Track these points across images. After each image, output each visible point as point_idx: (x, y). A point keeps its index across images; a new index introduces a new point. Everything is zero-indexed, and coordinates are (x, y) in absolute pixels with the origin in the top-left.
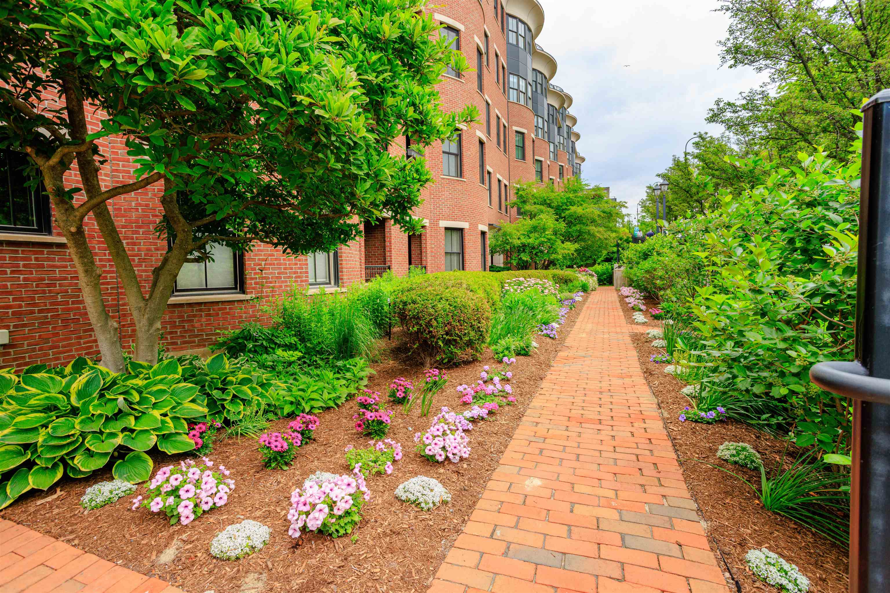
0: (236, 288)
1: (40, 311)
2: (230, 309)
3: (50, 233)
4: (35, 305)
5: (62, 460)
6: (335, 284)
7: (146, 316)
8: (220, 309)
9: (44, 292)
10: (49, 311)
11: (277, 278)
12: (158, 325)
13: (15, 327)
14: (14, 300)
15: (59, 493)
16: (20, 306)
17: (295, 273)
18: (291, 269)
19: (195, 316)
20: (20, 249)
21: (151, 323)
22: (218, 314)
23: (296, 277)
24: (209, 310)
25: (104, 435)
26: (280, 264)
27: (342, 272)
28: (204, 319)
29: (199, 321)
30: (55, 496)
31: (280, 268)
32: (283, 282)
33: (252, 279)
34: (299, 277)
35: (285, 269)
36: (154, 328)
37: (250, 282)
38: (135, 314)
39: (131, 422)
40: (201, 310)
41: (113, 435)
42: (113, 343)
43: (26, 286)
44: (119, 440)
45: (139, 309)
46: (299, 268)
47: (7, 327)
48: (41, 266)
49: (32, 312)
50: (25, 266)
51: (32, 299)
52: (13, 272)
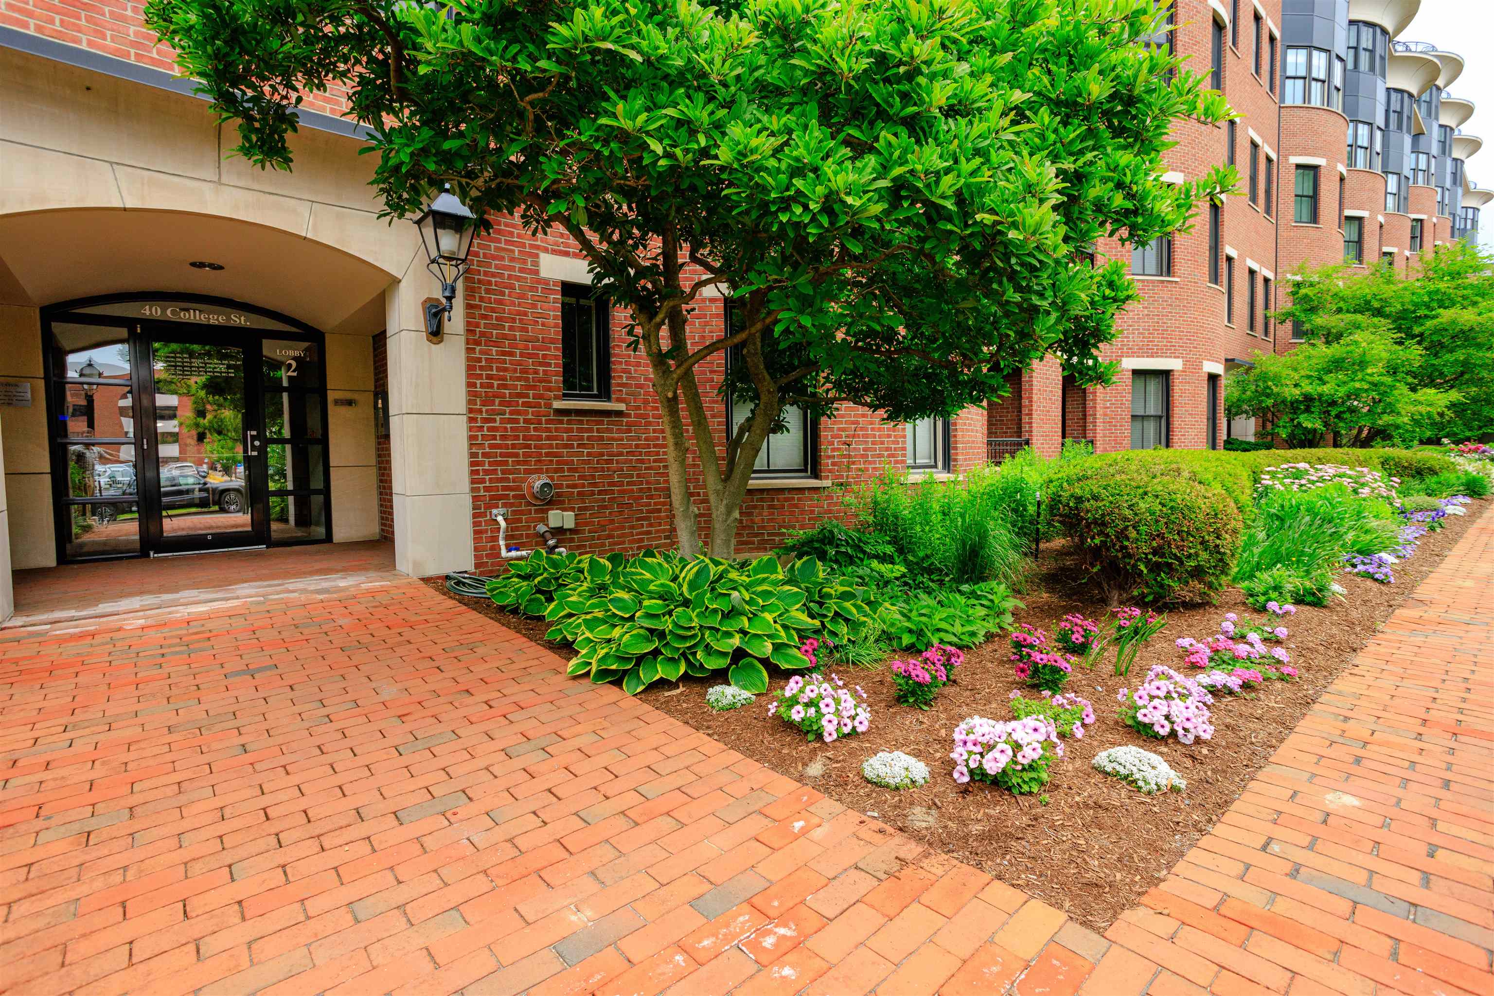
0: (805, 471)
1: (600, 493)
2: (799, 499)
3: (609, 399)
4: (595, 485)
5: (684, 654)
6: (944, 467)
7: (725, 502)
8: (786, 500)
9: (603, 469)
10: (605, 492)
11: (862, 456)
12: (736, 514)
13: (580, 509)
14: (580, 478)
15: (681, 689)
16: (583, 486)
17: (887, 449)
18: (882, 443)
19: (755, 507)
20: (566, 418)
21: (729, 512)
22: (783, 506)
23: (889, 456)
24: (773, 500)
25: (720, 633)
26: (867, 436)
27: (956, 448)
28: (766, 512)
29: (760, 514)
30: (678, 691)
31: (866, 442)
32: (870, 463)
33: (828, 457)
34: (893, 456)
35: (873, 443)
36: (732, 518)
37: (826, 463)
38: (714, 500)
39: (745, 623)
40: (762, 500)
41: (728, 635)
42: (692, 533)
43: (588, 462)
44: (736, 641)
45: (717, 492)
46: (894, 442)
47: (572, 509)
48: (601, 438)
49: (593, 493)
50: (589, 438)
51: (593, 477)
52: (579, 446)
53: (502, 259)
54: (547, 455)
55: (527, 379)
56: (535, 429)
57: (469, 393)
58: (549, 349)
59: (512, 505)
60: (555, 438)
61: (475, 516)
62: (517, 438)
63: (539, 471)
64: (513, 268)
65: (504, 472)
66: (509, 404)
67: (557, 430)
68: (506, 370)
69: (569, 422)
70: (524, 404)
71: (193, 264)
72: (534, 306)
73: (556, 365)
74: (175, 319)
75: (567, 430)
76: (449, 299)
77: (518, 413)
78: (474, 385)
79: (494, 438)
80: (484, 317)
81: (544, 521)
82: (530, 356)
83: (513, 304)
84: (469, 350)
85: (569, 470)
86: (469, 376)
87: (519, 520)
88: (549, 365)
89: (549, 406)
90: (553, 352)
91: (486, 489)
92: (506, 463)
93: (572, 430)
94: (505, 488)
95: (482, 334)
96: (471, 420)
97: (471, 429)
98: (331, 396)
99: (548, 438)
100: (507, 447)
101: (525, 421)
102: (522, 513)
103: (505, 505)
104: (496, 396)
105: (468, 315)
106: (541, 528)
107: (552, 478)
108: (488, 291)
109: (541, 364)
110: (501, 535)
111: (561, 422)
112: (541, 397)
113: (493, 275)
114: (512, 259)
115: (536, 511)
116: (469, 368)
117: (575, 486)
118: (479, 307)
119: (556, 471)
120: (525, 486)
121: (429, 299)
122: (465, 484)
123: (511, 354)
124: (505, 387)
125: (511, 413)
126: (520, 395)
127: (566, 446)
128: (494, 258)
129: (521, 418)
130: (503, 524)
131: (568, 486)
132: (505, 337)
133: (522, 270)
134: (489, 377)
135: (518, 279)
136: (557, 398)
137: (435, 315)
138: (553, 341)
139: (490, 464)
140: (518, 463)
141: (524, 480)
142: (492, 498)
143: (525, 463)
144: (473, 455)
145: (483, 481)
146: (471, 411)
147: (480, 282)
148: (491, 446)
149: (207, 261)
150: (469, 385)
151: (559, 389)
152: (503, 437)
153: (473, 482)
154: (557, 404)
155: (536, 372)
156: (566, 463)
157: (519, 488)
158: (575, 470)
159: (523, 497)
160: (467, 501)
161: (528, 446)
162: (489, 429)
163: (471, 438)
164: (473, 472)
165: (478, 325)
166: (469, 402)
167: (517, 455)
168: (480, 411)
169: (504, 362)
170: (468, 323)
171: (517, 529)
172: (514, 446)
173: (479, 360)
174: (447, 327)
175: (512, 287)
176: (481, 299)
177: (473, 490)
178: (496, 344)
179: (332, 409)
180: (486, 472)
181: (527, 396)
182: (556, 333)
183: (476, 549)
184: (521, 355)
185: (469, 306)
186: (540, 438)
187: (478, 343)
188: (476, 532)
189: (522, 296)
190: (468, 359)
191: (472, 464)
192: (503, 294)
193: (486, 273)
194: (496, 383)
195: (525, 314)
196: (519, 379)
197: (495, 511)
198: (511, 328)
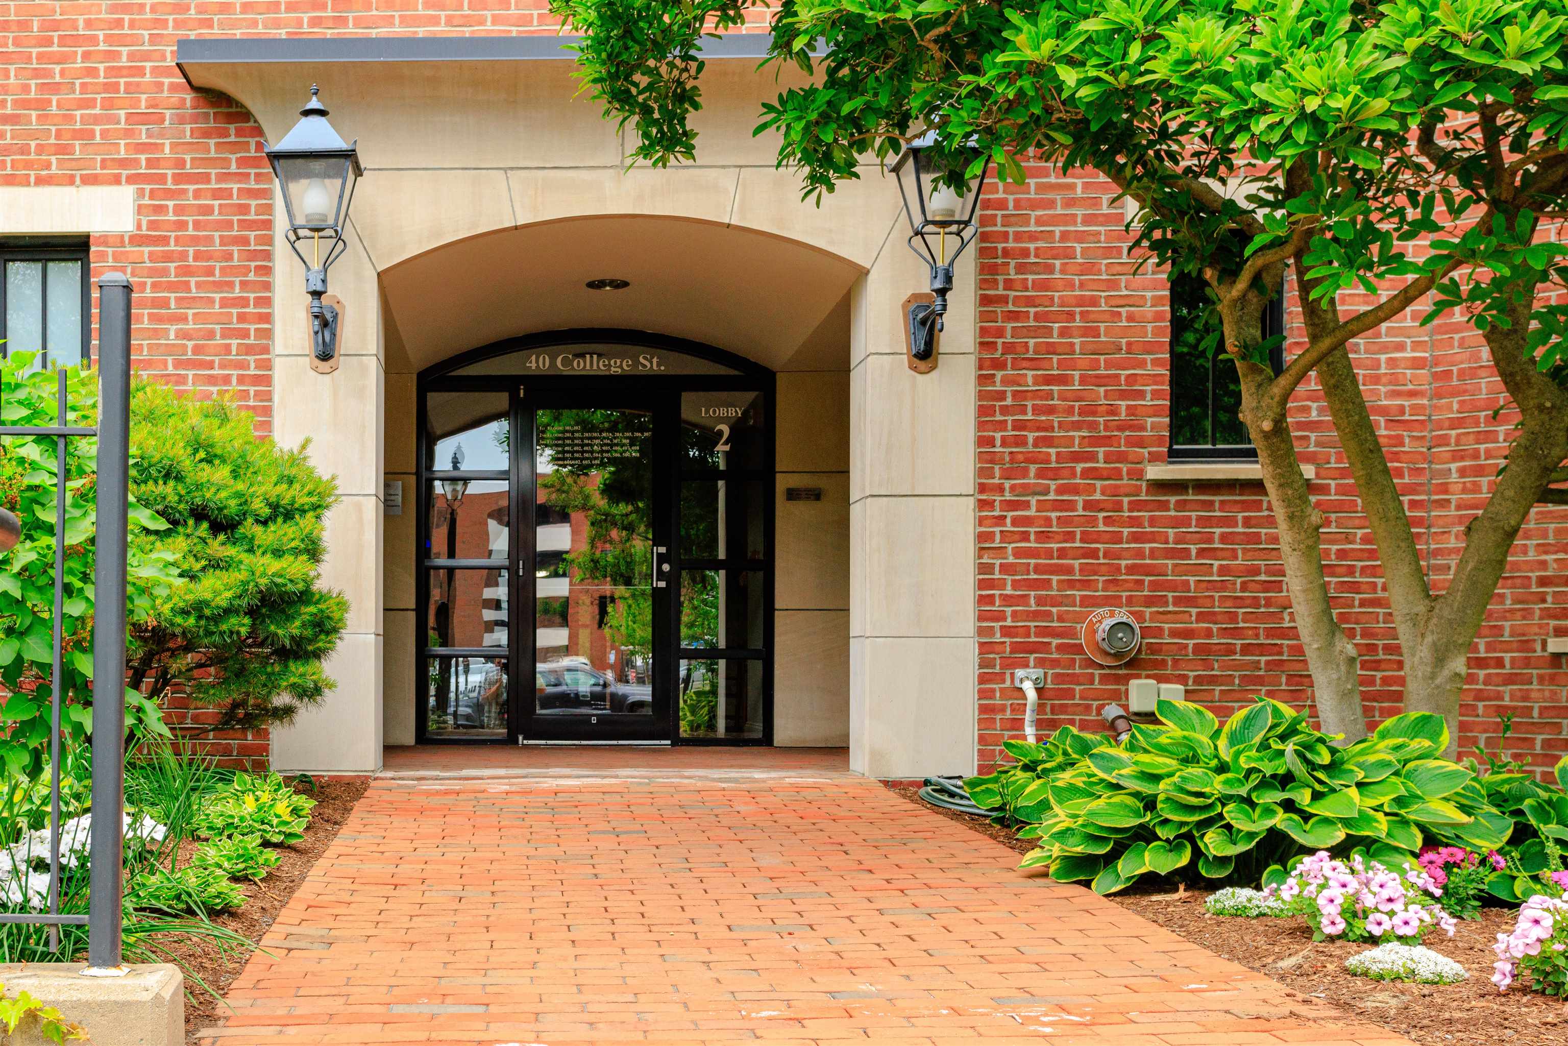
1: (1246, 649)
4: (1236, 632)
5: (1189, 837)
7: (1429, 639)
9: (1255, 602)
10: (1262, 649)
12: (1459, 664)
13: (1198, 680)
14: (1201, 617)
15: (1181, 891)
16: (1209, 634)
21: (1440, 659)
25: (1258, 810)
30: (1177, 896)
36: (1447, 672)
38: (1405, 635)
39: (1303, 798)
41: (1268, 811)
42: (1345, 695)
43: (1223, 586)
44: (1277, 822)
45: (1414, 619)
47: (1182, 680)
48: (1256, 538)
49: (1229, 650)
50: (1224, 538)
51: (1233, 617)
52: (1201, 553)
53: (1051, 204)
54: (1131, 569)
55: (1093, 426)
56: (1108, 521)
57: (980, 456)
58: (1142, 364)
59: (1055, 663)
60: (1152, 537)
61: (983, 679)
62: (1070, 537)
63: (1112, 602)
64: (1072, 219)
65: (1040, 601)
66: (1055, 474)
67: (1152, 521)
68: (1051, 410)
69: (1181, 505)
70: (1086, 473)
71: (591, 285)
72: (1112, 285)
73: (1156, 394)
74: (565, 371)
75: (1177, 523)
76: (942, 292)
77: (1075, 490)
78: (991, 442)
79: (1025, 537)
80: (1013, 316)
81: (1120, 697)
82: (1100, 381)
83: (1070, 285)
84: (983, 379)
85: (1177, 601)
86: (981, 426)
87: (1070, 694)
88: (1141, 395)
89: (1139, 474)
90: (1150, 370)
91: (1007, 631)
92: (1047, 584)
93: (1186, 522)
94: (1041, 631)
95: (1009, 348)
96: (983, 504)
97: (981, 521)
98: (782, 483)
99: (1135, 537)
100: (1049, 554)
101: (1088, 505)
102: (1074, 679)
103: (1040, 663)
104: (1031, 460)
105: (983, 317)
106: (1112, 711)
107: (1139, 616)
108: (1021, 268)
109: (1123, 395)
110: (1028, 716)
111: (1164, 506)
112: (1121, 457)
113: (1033, 237)
114: (1070, 203)
115: (1104, 679)
116: (983, 411)
117: (1188, 634)
118: (1004, 300)
119: (1149, 601)
120: (1082, 628)
121: (915, 296)
122: (967, 622)
123: (1063, 380)
124: (1049, 442)
125: (1060, 490)
126: (1077, 457)
127: (1170, 554)
128: (1034, 205)
129: (1080, 500)
130: (1031, 695)
131: (1174, 633)
132: (1052, 349)
133: (1088, 220)
134: (1019, 425)
135: (1080, 237)
136: (1154, 458)
137: (923, 322)
138: (1149, 348)
139: (1016, 585)
140: (1071, 584)
141: (1080, 618)
142: (1015, 648)
143: (1086, 584)
144: (983, 568)
145: (1001, 616)
146: (982, 488)
147: (1006, 253)
148: (1017, 553)
149: (608, 276)
150: (983, 441)
151: (1160, 440)
152: (1043, 536)
153: (982, 617)
154: (1156, 472)
155: (1113, 411)
156: (1172, 586)
157: (1069, 633)
158: (1191, 601)
159: (1078, 649)
160: (970, 652)
161: (1094, 554)
162: (1015, 521)
163: (982, 537)
164: (982, 600)
165: (1000, 333)
166: (981, 472)
167: (1069, 570)
168: (1001, 489)
169: (1049, 395)
170: (983, 331)
171: (1063, 709)
172: (1062, 554)
173: (1001, 396)
174: (946, 342)
175: (1069, 254)
176: (1009, 285)
177: (981, 631)
178: (1034, 363)
179: (782, 507)
180: (1008, 600)
181: (1092, 457)
182: (1157, 332)
183: (982, 739)
184: (1083, 380)
185: (985, 300)
186: (1117, 538)
187: (999, 365)
188: (983, 709)
189: (1089, 268)
190: (981, 395)
191: (982, 584)
192: (1050, 269)
193: (1018, 237)
194: (1031, 436)
195: (1094, 302)
196: (1077, 426)
197: (1020, 673)
198: (1063, 332)
